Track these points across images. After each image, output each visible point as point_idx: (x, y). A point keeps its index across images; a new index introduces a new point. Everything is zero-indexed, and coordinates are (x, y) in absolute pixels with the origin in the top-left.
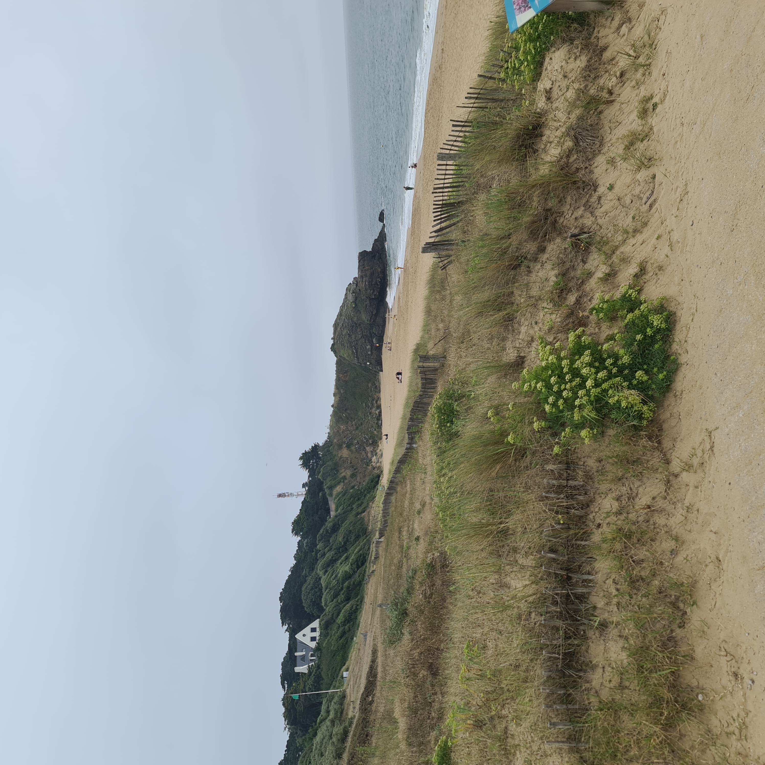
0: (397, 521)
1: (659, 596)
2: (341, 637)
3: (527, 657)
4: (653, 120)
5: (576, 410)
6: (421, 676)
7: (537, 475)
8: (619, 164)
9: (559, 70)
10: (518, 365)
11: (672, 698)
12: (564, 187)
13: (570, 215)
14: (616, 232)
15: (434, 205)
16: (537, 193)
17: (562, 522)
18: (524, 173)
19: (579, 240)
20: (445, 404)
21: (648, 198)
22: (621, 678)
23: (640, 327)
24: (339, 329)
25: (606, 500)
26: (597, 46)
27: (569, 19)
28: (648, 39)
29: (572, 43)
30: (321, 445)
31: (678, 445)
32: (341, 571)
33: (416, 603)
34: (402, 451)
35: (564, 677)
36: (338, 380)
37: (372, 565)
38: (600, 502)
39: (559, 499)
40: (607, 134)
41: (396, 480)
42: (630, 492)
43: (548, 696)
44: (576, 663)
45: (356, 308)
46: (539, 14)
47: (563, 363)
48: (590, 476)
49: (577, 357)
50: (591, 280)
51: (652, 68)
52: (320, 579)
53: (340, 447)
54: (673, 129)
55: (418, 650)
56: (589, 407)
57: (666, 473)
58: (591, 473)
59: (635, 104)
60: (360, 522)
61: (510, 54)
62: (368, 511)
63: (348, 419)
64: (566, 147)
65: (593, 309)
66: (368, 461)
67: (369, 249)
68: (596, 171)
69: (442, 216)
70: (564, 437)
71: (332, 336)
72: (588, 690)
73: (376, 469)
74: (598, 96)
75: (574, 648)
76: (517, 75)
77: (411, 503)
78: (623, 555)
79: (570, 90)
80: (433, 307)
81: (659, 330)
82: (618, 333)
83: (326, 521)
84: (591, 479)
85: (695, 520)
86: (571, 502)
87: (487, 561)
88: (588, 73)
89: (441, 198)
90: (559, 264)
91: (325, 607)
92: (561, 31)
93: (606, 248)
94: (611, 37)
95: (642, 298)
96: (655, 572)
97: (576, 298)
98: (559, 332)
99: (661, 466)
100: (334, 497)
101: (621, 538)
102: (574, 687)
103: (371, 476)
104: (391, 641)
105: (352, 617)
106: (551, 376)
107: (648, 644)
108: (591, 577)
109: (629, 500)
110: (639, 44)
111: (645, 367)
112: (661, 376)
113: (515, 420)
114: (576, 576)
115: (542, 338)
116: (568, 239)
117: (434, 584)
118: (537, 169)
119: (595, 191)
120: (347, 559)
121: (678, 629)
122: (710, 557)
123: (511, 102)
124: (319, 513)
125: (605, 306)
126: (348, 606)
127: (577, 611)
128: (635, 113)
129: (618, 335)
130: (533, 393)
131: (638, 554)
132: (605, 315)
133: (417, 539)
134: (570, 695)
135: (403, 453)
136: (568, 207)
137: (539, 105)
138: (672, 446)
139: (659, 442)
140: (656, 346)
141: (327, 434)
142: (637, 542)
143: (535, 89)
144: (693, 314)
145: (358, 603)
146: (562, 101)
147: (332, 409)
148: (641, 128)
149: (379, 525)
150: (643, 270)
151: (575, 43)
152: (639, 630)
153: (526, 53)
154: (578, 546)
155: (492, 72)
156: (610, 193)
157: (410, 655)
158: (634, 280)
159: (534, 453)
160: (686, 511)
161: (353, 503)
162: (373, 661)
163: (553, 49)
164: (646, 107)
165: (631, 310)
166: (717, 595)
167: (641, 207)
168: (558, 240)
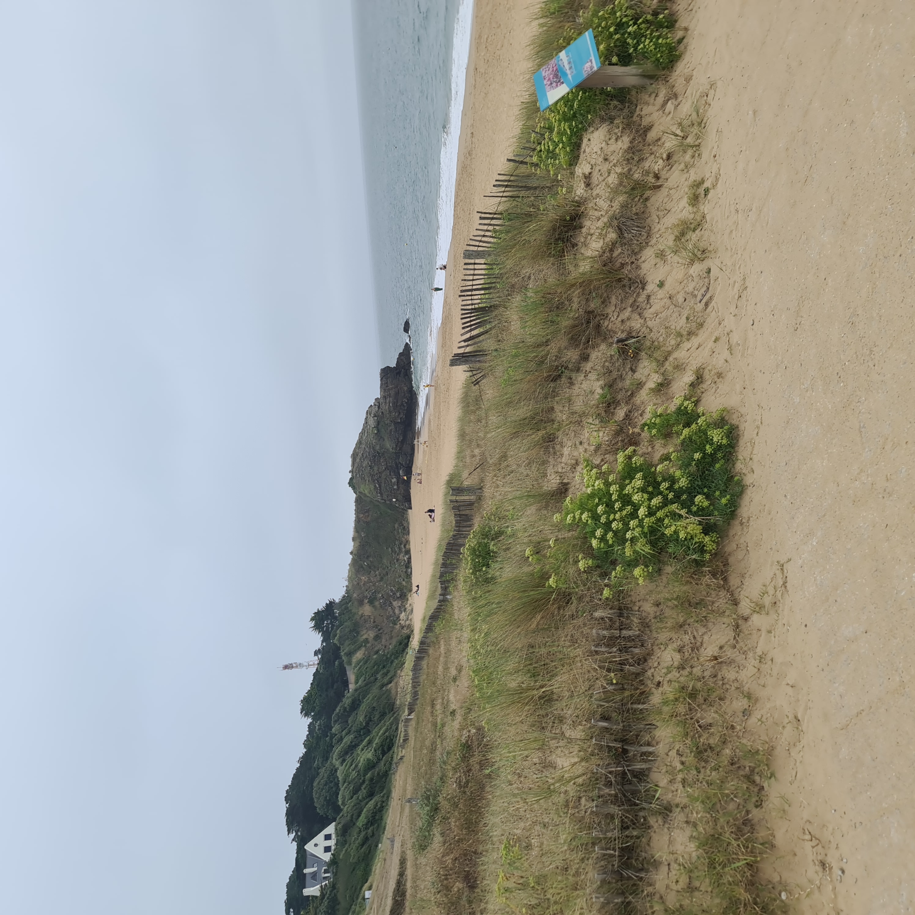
0: (429, 691)
1: (731, 768)
2: (362, 845)
3: (576, 857)
4: (705, 207)
5: (627, 544)
6: (456, 889)
7: (585, 624)
8: (669, 257)
9: (599, 152)
10: (561, 493)
11: (750, 899)
12: (608, 285)
13: (615, 317)
14: (668, 335)
15: (462, 309)
16: (577, 292)
17: (614, 682)
18: (562, 269)
19: (626, 345)
20: (479, 544)
21: (704, 296)
22: (690, 878)
23: (698, 444)
24: (358, 460)
25: (667, 652)
26: (640, 125)
27: (608, 96)
28: (696, 117)
29: (612, 123)
30: (337, 601)
31: (747, 582)
32: (362, 759)
33: (448, 795)
34: (435, 604)
35: (621, 881)
36: (358, 521)
37: (401, 749)
38: (659, 655)
39: (611, 653)
40: (655, 224)
41: (428, 641)
42: (693, 641)
43: (603, 906)
44: (636, 860)
45: (379, 435)
46: (574, 90)
47: (611, 489)
48: (647, 624)
49: (627, 481)
50: (641, 392)
51: (702, 149)
52: (336, 771)
53: (361, 603)
54: (728, 217)
55: (452, 856)
56: (643, 540)
57: (734, 616)
58: (648, 620)
59: (685, 190)
60: (385, 696)
61: (543, 135)
62: (395, 681)
63: (370, 568)
64: (609, 239)
65: (645, 425)
66: (395, 619)
67: (393, 364)
68: (643, 266)
69: (472, 323)
70: (615, 577)
71: (350, 469)
72: (651, 895)
73: (405, 629)
74: (643, 180)
75: (633, 841)
76: (551, 159)
77: (446, 668)
78: (687, 719)
79: (611, 174)
80: (468, 430)
81: (720, 447)
82: (674, 452)
83: (344, 696)
84: (648, 627)
85: (769, 672)
86: (625, 656)
87: (529, 736)
88: (631, 155)
89: (470, 302)
90: (604, 374)
91: (342, 807)
92: (600, 109)
93: (657, 354)
94: (656, 115)
95: (700, 410)
96: (726, 739)
97: (625, 413)
98: (607, 452)
99: (728, 609)
100: (353, 665)
101: (685, 699)
102: (633, 893)
103: (399, 638)
104: (421, 846)
105: (377, 817)
106: (598, 505)
107: (720, 831)
108: (651, 749)
109: (692, 651)
110: (686, 123)
111: (706, 490)
112: (724, 501)
113: (557, 560)
114: (633, 749)
115: (588, 461)
116: (614, 345)
117: (470, 770)
118: (576, 266)
119: (643, 289)
120: (369, 743)
121: (754, 809)
122: (788, 717)
123: (547, 190)
124: (335, 687)
125: (658, 421)
126: (371, 804)
127: (634, 793)
128: (685, 200)
129: (673, 454)
130: (578, 526)
131: (705, 718)
132: (659, 431)
133: (453, 713)
134: (629, 903)
135: (435, 607)
136: (613, 308)
137: (578, 193)
138: (740, 583)
139: (725, 579)
140: (717, 466)
141: (345, 588)
142: (703, 702)
143: (572, 174)
144: (758, 427)
145: (384, 799)
146: (603, 187)
147: (351, 557)
148: (692, 216)
149: (409, 698)
150: (699, 378)
151: (615, 122)
152: (709, 813)
153: (561, 134)
154: (635, 711)
155: (523, 156)
156: (660, 291)
157: (442, 862)
158: (690, 390)
159: (580, 599)
160: (758, 661)
161: (377, 672)
162: (402, 874)
163: (591, 129)
164: (697, 193)
165: (688, 425)
166: (798, 764)
167: (695, 306)
168: (603, 347)
